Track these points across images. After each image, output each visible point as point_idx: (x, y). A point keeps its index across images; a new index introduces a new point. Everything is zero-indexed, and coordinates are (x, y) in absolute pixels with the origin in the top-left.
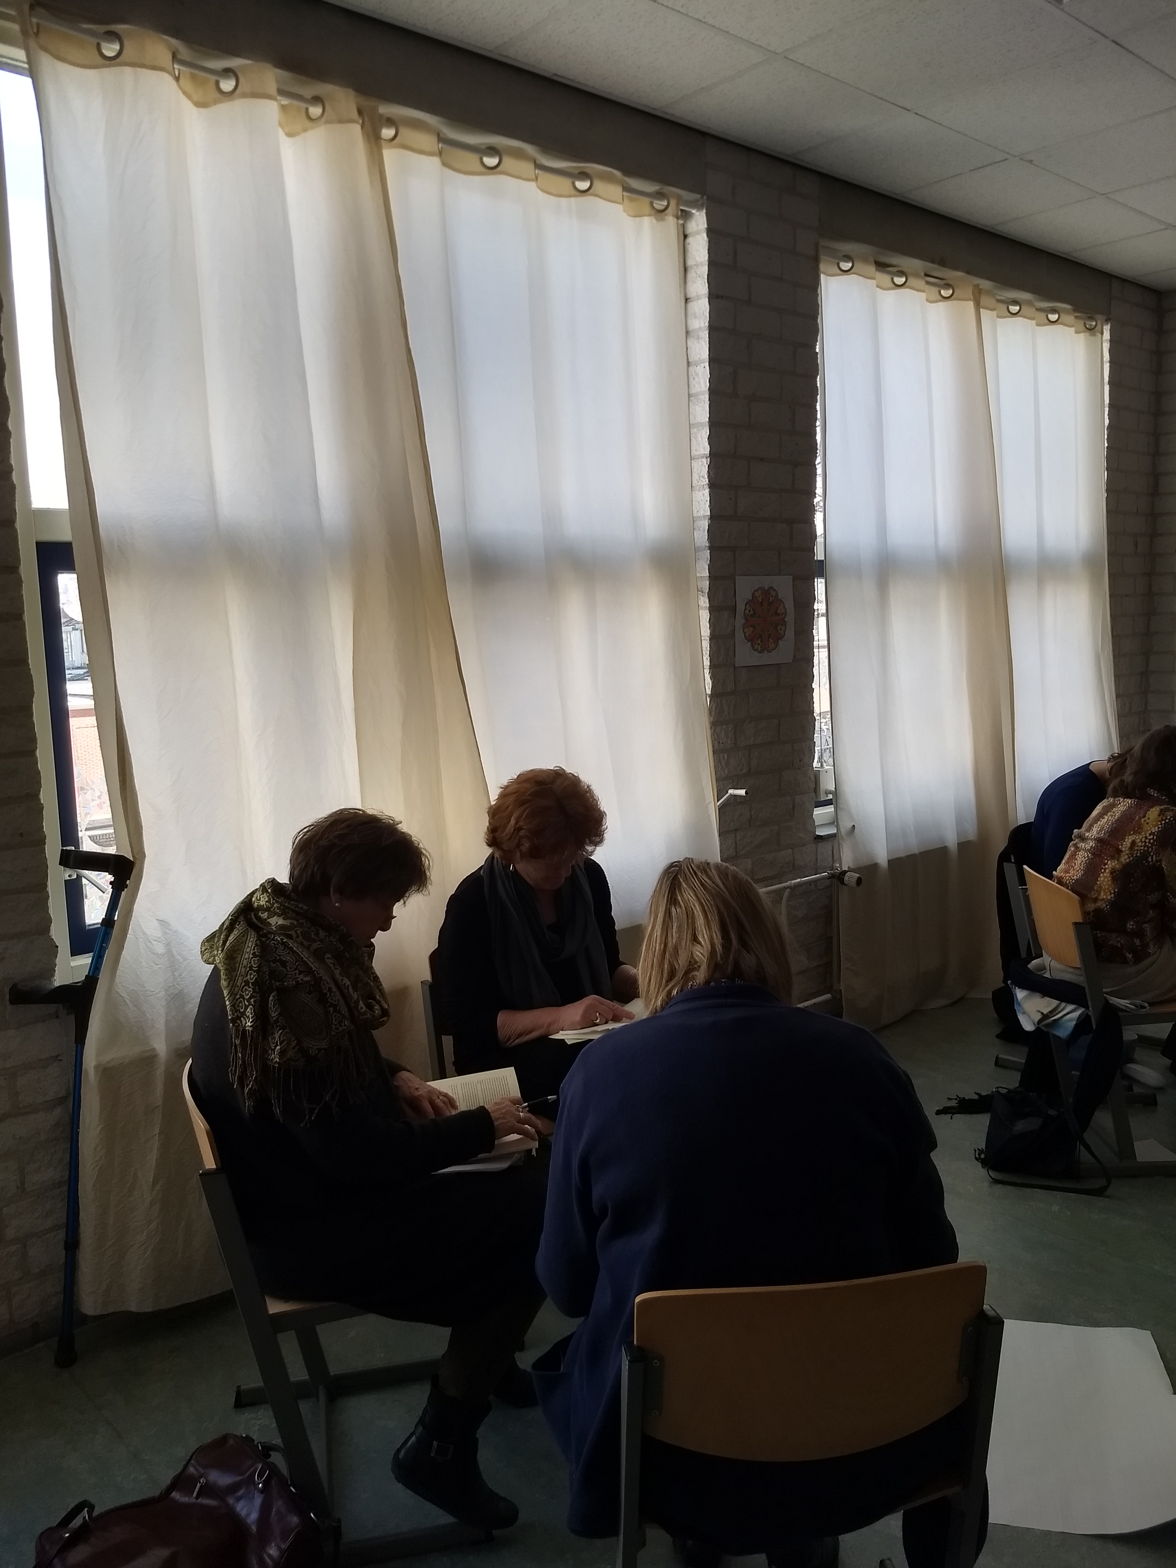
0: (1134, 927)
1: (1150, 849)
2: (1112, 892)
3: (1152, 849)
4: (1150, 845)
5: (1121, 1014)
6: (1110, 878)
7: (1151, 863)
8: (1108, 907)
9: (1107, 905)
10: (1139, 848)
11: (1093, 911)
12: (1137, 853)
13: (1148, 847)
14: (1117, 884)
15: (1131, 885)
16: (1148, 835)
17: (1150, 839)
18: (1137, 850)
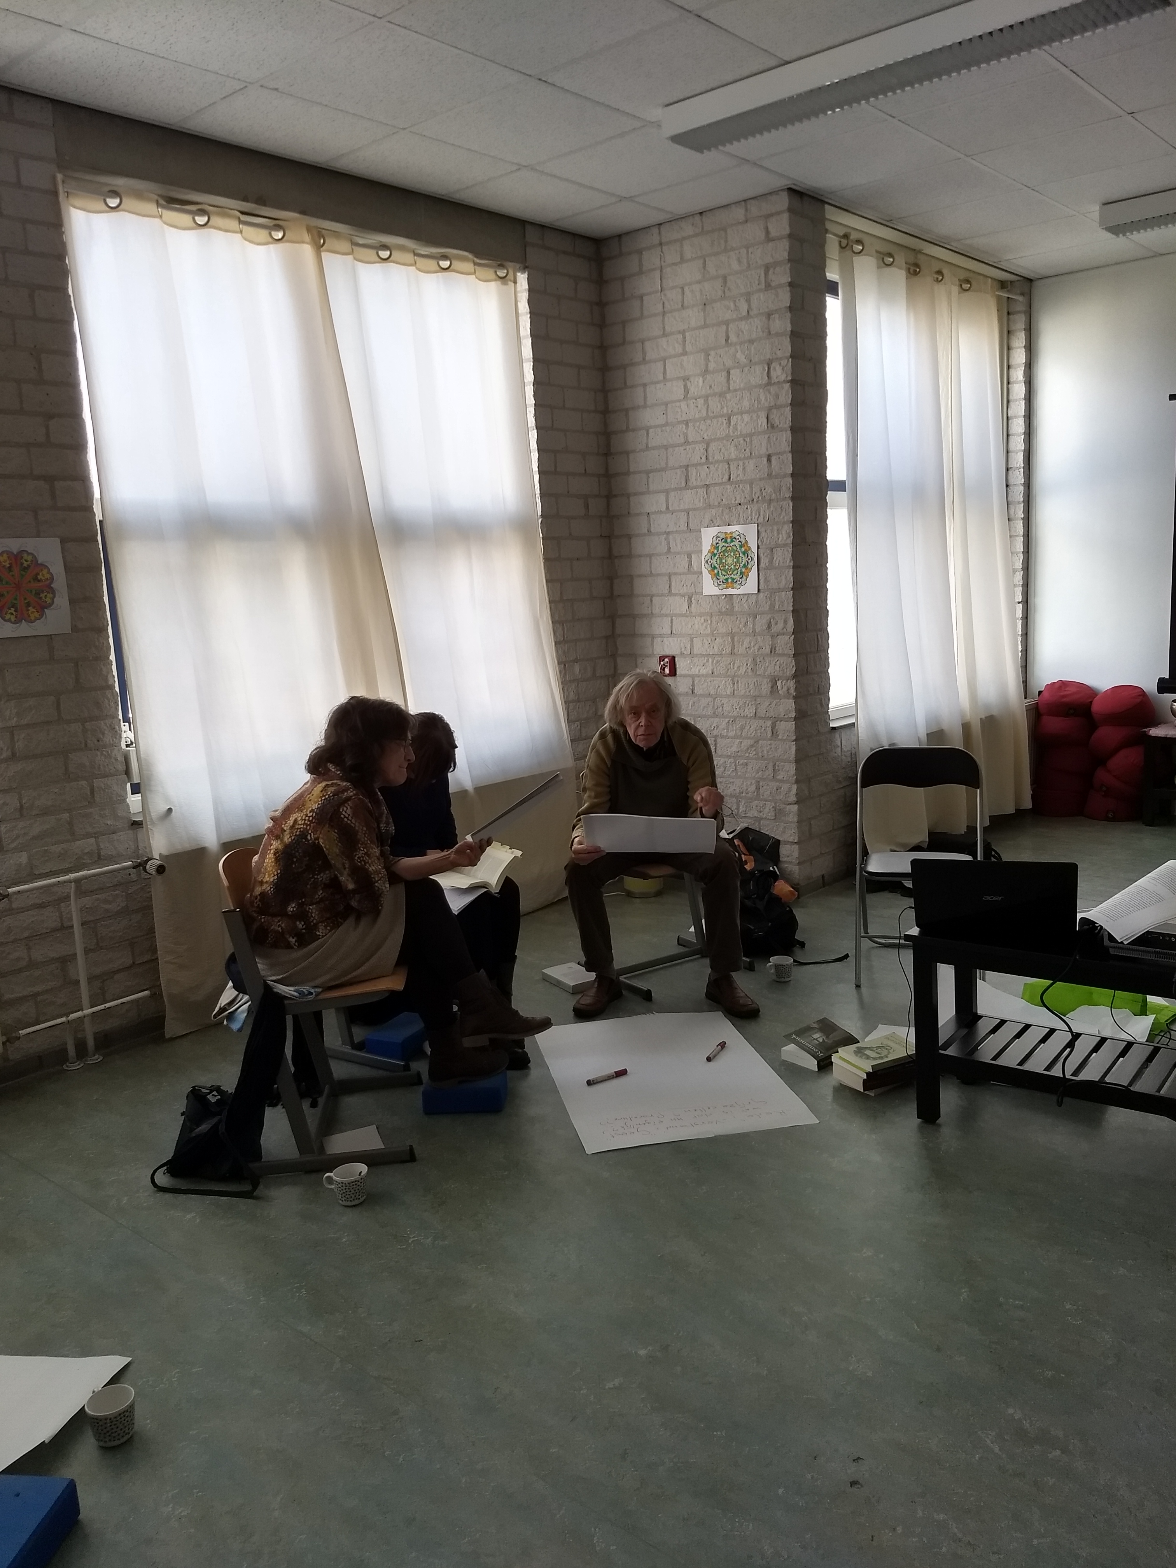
0: (295, 909)
1: (308, 827)
2: (276, 873)
3: (310, 826)
4: (309, 823)
5: (286, 1002)
6: (273, 860)
7: (310, 842)
8: (272, 889)
9: (271, 888)
10: (300, 826)
11: (259, 895)
12: (296, 832)
13: (307, 825)
14: (279, 864)
15: (294, 866)
16: (308, 812)
17: (310, 817)
18: (298, 829)
